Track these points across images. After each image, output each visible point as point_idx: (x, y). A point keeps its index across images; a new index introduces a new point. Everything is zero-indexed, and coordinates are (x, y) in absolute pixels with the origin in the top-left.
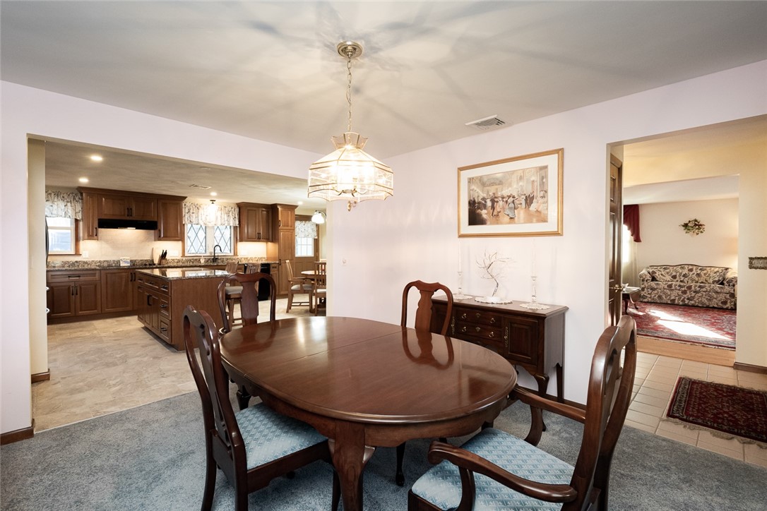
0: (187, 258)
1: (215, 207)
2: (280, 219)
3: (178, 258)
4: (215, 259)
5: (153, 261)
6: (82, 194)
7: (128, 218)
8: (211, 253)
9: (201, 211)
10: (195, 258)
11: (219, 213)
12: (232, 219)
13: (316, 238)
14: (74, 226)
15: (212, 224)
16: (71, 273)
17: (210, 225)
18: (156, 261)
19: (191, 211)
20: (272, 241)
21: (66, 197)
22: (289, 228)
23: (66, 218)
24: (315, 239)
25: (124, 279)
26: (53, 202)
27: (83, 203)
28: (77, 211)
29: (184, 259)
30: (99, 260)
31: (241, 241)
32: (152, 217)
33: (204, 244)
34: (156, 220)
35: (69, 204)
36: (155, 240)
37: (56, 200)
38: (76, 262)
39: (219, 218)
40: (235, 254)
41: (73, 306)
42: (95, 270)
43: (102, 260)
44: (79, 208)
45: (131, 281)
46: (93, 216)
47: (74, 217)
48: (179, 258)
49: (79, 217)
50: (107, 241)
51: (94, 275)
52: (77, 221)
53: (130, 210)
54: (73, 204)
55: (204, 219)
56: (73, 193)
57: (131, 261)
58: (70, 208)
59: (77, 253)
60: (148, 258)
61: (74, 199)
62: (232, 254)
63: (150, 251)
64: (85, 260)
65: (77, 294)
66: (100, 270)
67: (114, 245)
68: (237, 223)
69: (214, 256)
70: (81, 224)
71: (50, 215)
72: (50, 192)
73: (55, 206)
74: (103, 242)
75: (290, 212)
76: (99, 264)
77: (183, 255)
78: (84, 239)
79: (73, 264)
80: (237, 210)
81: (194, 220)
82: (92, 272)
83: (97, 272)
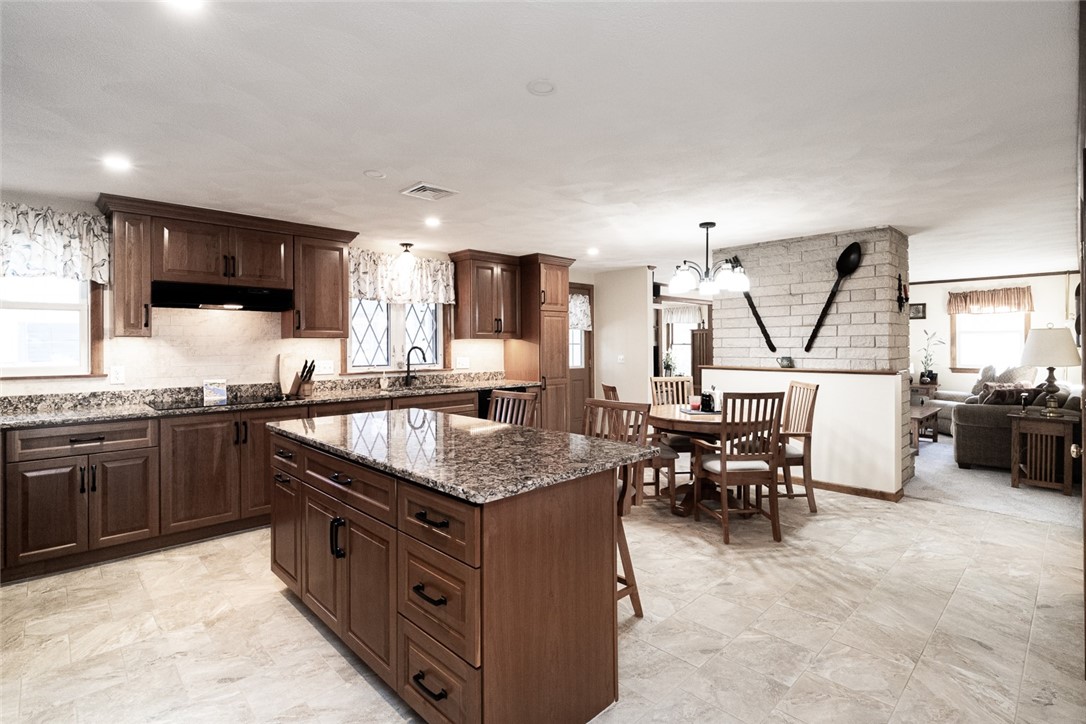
0: (352, 378)
1: (409, 260)
2: (543, 288)
3: (333, 378)
4: (408, 380)
5: (278, 386)
6: (109, 219)
7: (225, 281)
8: (400, 365)
9: (381, 268)
10: (368, 377)
11: (416, 275)
12: (442, 287)
13: (590, 329)
14: (87, 301)
15: (405, 297)
16: (76, 430)
17: (399, 300)
18: (287, 389)
19: (362, 269)
20: (521, 337)
21: (68, 224)
22: (559, 308)
23: (68, 279)
24: (586, 332)
25: (218, 442)
26: (32, 235)
27: (111, 240)
28: (97, 261)
29: (346, 379)
30: (150, 388)
31: (458, 336)
32: (281, 279)
33: (384, 346)
34: (290, 286)
35: (75, 243)
36: (284, 336)
37: (40, 229)
38: (94, 395)
39: (417, 284)
40: (446, 366)
41: (82, 522)
42: (144, 418)
43: (160, 387)
44: (101, 251)
45: (237, 442)
46: (139, 273)
47: (89, 278)
48: (336, 377)
49: (102, 277)
50: (171, 340)
51: (142, 433)
52: (95, 287)
53: (230, 261)
54: (86, 244)
55: (386, 286)
56: (85, 215)
57: (230, 389)
58: (78, 252)
59: (96, 373)
60: (267, 378)
61: (89, 230)
62: (440, 366)
63: (273, 362)
64: (116, 389)
65: (94, 489)
66: (158, 418)
67: (189, 348)
68: (453, 297)
69: (408, 371)
70: (107, 295)
71: (26, 271)
72: (23, 208)
73: (37, 247)
74: (162, 343)
75: (559, 273)
76: (152, 398)
77: (344, 372)
78: (114, 335)
79: (83, 402)
80: (451, 267)
81: (368, 289)
82: (133, 425)
83: (150, 425)
